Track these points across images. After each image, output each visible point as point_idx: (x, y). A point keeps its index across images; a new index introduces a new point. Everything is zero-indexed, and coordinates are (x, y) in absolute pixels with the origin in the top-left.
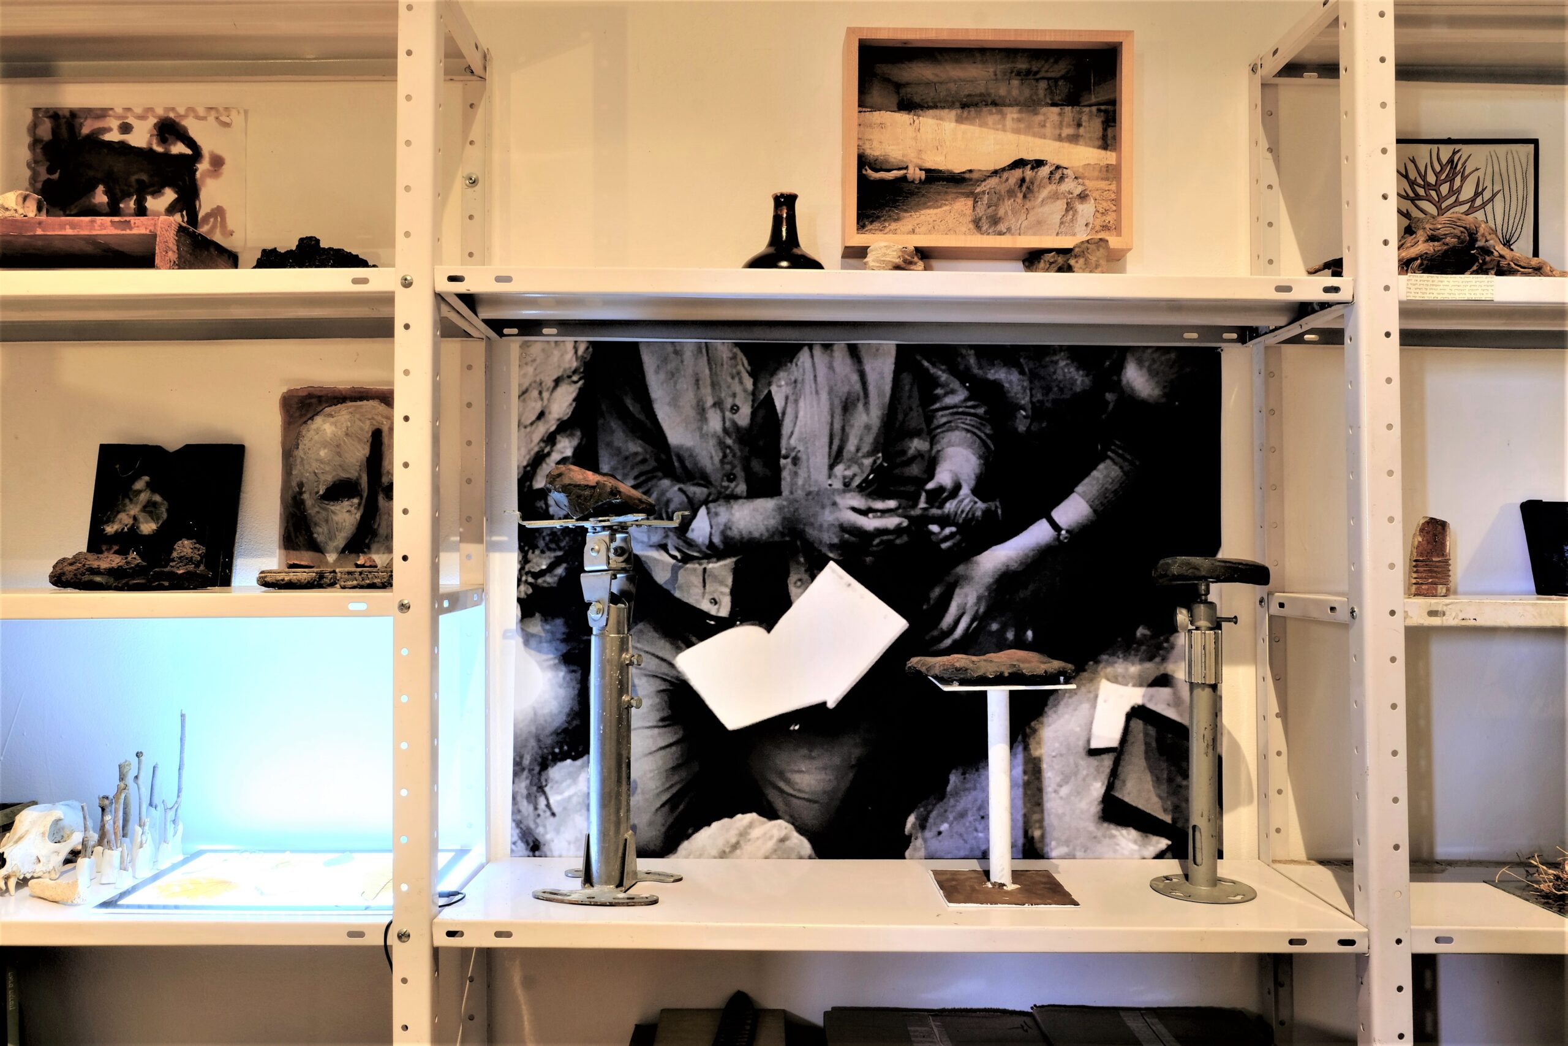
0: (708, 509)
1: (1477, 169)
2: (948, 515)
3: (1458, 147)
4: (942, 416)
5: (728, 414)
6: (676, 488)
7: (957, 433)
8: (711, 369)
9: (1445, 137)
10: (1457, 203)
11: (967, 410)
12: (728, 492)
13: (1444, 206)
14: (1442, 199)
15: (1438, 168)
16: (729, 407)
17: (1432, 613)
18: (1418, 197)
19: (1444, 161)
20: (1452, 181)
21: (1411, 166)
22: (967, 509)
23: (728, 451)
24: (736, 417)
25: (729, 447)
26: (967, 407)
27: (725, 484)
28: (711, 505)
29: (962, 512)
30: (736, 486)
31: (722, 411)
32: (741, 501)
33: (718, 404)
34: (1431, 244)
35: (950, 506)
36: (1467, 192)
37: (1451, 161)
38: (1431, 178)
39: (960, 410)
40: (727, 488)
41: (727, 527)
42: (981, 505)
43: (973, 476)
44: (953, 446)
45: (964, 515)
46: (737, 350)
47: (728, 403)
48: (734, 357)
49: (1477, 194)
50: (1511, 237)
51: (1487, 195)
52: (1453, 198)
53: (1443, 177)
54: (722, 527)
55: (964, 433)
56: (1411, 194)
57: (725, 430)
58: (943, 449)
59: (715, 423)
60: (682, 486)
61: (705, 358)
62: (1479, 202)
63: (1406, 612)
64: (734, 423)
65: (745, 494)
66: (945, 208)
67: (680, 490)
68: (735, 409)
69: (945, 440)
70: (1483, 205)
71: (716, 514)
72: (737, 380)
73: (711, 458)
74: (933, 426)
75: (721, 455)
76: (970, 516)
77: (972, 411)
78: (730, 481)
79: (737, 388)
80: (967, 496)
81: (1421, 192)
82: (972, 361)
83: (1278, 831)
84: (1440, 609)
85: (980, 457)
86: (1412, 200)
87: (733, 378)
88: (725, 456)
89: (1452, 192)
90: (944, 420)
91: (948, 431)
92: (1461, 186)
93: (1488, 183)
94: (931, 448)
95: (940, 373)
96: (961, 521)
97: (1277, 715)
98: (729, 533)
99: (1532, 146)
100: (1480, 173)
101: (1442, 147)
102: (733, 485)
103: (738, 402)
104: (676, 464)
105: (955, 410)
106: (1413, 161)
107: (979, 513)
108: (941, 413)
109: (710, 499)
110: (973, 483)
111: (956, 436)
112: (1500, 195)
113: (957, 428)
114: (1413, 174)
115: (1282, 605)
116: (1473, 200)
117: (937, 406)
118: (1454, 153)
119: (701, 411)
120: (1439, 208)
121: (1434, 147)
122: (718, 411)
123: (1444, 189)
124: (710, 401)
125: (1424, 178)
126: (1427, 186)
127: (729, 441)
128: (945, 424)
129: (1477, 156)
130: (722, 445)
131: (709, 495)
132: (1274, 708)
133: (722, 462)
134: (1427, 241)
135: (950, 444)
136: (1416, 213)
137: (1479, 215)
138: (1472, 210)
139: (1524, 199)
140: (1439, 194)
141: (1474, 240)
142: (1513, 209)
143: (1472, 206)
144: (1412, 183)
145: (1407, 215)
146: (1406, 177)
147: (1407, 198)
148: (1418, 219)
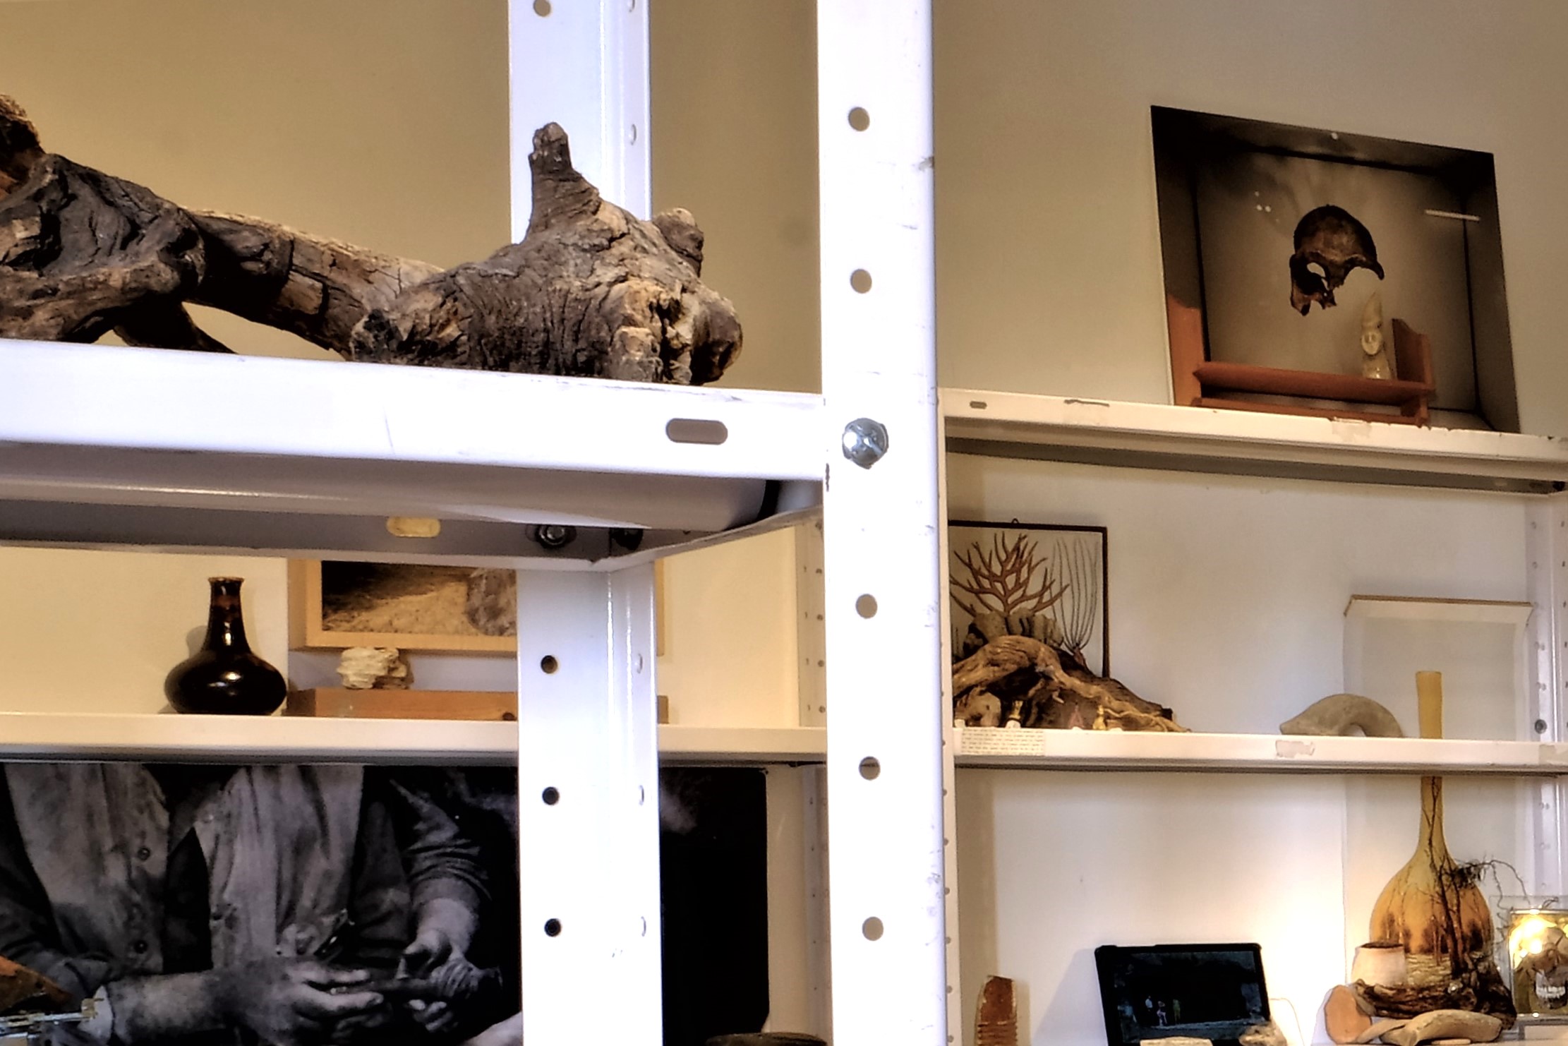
0: (108, 990)
1: (1044, 559)
2: (435, 988)
3: (1024, 532)
4: (426, 858)
5: (135, 861)
6: (61, 963)
7: (445, 880)
8: (109, 799)
9: (1009, 521)
10: (1024, 598)
11: (457, 850)
12: (136, 966)
13: (1010, 600)
14: (1008, 593)
15: (1003, 557)
16: (136, 850)
18: (983, 590)
19: (1010, 548)
20: (1019, 572)
21: (974, 553)
22: (461, 977)
23: (135, 911)
24: (146, 864)
25: (137, 905)
26: (456, 846)
27: (132, 955)
28: (113, 985)
29: (454, 981)
30: (148, 959)
31: (127, 857)
32: (155, 978)
33: (121, 847)
34: (992, 668)
35: (437, 975)
36: (1034, 586)
37: (1017, 548)
38: (997, 569)
39: (449, 850)
40: (134, 960)
41: (137, 1013)
42: (476, 972)
43: (467, 936)
44: (441, 897)
45: (455, 986)
46: (146, 774)
47: (136, 844)
48: (142, 783)
49: (1045, 588)
50: (1080, 640)
51: (1055, 589)
52: (1020, 592)
53: (1009, 567)
54: (128, 1015)
55: (453, 881)
56: (975, 586)
57: (131, 883)
58: (427, 902)
59: (116, 873)
60: (70, 960)
61: (101, 784)
62: (1046, 597)
64: (143, 873)
65: (160, 968)
66: (430, 595)
67: (67, 965)
68: (144, 854)
69: (430, 890)
70: (1051, 602)
71: (121, 997)
72: (146, 815)
73: (112, 920)
74: (414, 871)
75: (125, 916)
76: (463, 986)
77: (464, 851)
78: (139, 951)
79: (148, 826)
80: (459, 961)
81: (986, 583)
82: (463, 787)
85: (475, 911)
86: (977, 593)
87: (141, 812)
88: (131, 918)
89: (1018, 585)
90: (428, 863)
91: (434, 877)
92: (1028, 578)
93: (1056, 576)
94: (412, 900)
95: (421, 802)
96: (451, 994)
98: (140, 1022)
99: (1101, 534)
100: (1047, 564)
101: (1007, 530)
102: (143, 956)
103: (149, 844)
104: (61, 930)
105: (441, 851)
106: (977, 547)
107: (474, 983)
108: (423, 855)
109: (112, 976)
110: (466, 945)
111: (443, 884)
112: (1068, 591)
113: (445, 874)
114: (977, 563)
116: (1041, 594)
117: (419, 845)
118: (1020, 539)
119: (96, 858)
120: (1005, 603)
121: (999, 531)
122: (121, 856)
123: (1011, 581)
124: (108, 844)
125: (989, 567)
126: (992, 577)
127: (137, 898)
128: (430, 868)
129: (1043, 544)
130: (127, 904)
131: (110, 970)
133: (127, 924)
134: (986, 666)
135: (437, 895)
136: (980, 609)
137: (1047, 612)
138: (1040, 606)
139: (1094, 595)
140: (1004, 587)
141: (1034, 665)
142: (1082, 608)
143: (1039, 602)
144: (976, 573)
145: (971, 611)
146: (970, 565)
147: (971, 590)
148: (983, 616)
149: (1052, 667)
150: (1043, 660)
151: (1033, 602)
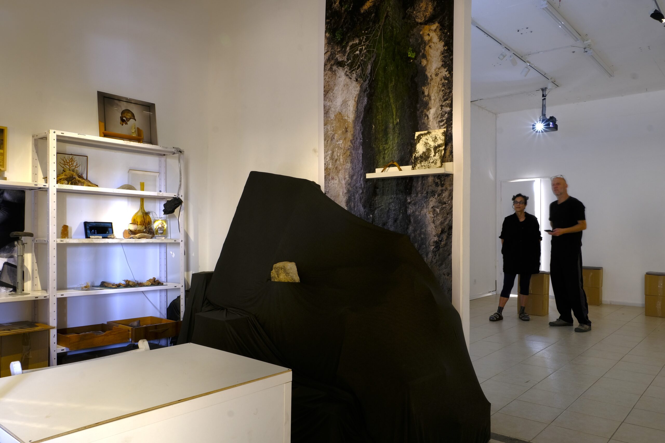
1: (76, 160)
3: (73, 156)
9: (71, 154)
10: (73, 166)
13: (70, 166)
14: (70, 165)
15: (69, 159)
17: (61, 241)
18: (65, 164)
19: (70, 158)
20: (72, 162)
21: (64, 159)
34: (65, 176)
36: (75, 164)
37: (72, 158)
38: (68, 161)
49: (77, 165)
50: (83, 173)
51: (78, 165)
52: (72, 165)
53: (70, 161)
56: (64, 164)
62: (77, 166)
63: (57, 241)
70: (77, 167)
81: (66, 163)
83: (36, 285)
84: (63, 240)
86: (64, 165)
89: (72, 164)
92: (73, 163)
93: (78, 163)
97: (36, 263)
99: (86, 157)
100: (77, 161)
101: (70, 155)
106: (65, 158)
112: (81, 166)
114: (64, 160)
115: (37, 241)
116: (76, 166)
118: (72, 157)
120: (69, 167)
121: (69, 155)
123: (70, 163)
125: (67, 161)
126: (67, 162)
129: (76, 158)
132: (35, 261)
134: (64, 175)
136: (65, 167)
137: (77, 169)
138: (76, 168)
139: (85, 167)
140: (69, 164)
141: (73, 176)
142: (83, 168)
143: (76, 167)
144: (64, 162)
145: (63, 168)
146: (63, 160)
147: (63, 164)
148: (65, 169)
149: (76, 177)
150: (74, 175)
151: (74, 167)
